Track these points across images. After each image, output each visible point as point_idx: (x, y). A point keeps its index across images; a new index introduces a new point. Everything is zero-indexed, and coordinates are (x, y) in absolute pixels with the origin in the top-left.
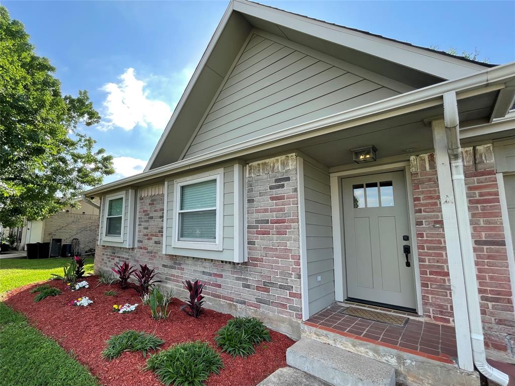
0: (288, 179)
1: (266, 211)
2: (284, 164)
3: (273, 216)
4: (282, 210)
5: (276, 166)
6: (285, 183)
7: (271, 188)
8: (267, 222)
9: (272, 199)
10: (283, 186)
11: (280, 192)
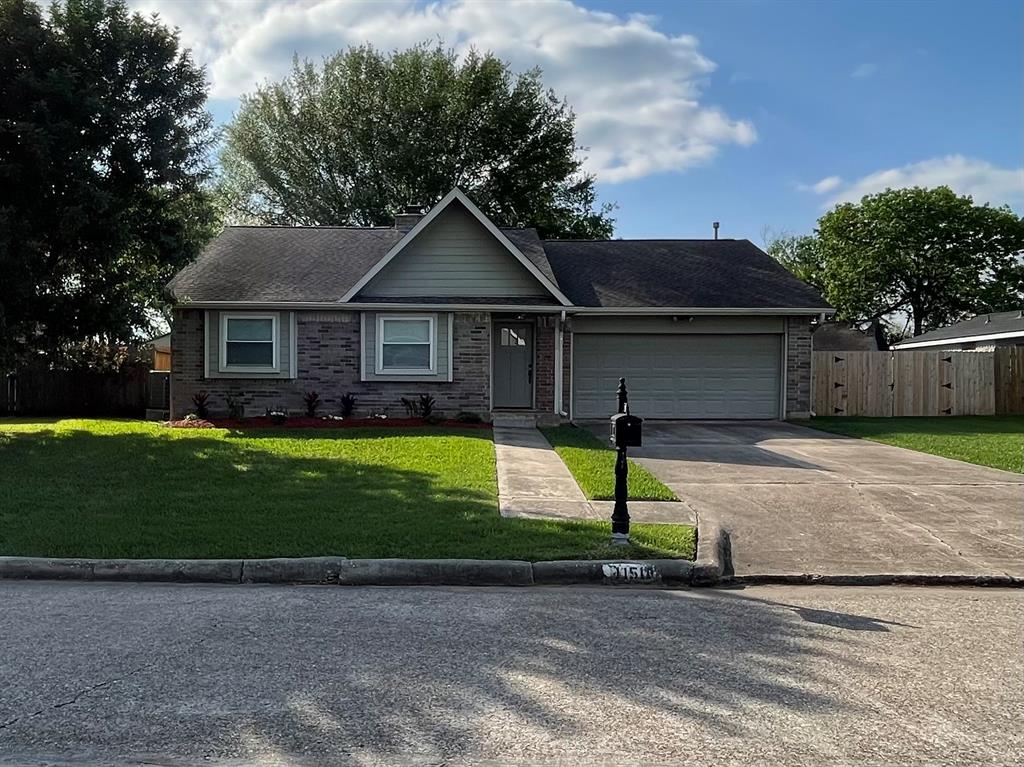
0: (484, 328)
1: (468, 347)
2: (482, 318)
3: (474, 351)
4: (478, 347)
5: (477, 318)
6: (482, 330)
7: (472, 332)
8: (469, 354)
9: (472, 339)
10: (480, 332)
11: (478, 335)
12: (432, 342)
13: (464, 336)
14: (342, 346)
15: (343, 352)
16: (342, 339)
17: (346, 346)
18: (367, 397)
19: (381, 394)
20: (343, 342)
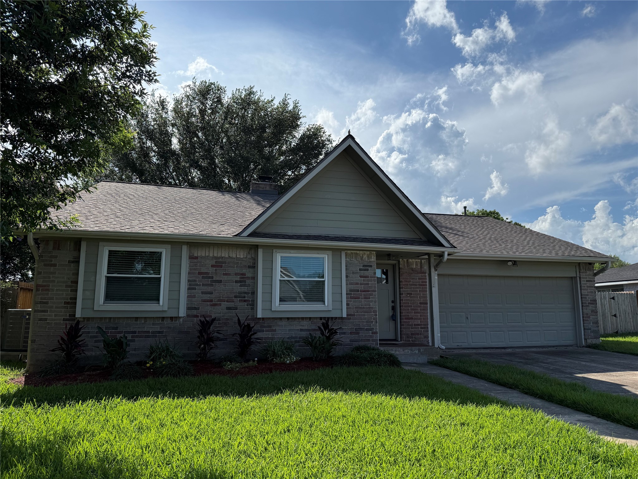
0: (371, 266)
1: (357, 284)
2: (369, 257)
3: (362, 287)
4: (368, 284)
5: (364, 257)
6: (369, 268)
7: (360, 270)
8: (358, 291)
9: (361, 277)
10: (368, 270)
11: (366, 273)
12: (327, 278)
13: (353, 273)
17: (240, 282)
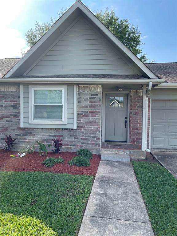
1: (87, 107)
2: (96, 89)
3: (91, 109)
4: (94, 107)
5: (92, 89)
6: (96, 97)
7: (90, 98)
8: (87, 112)
9: (90, 102)
11: (93, 100)
12: (64, 104)
13: (85, 100)
14: (11, 106)
15: (12, 110)
16: (11, 101)
18: (26, 137)
19: (34, 135)
20: (12, 104)
